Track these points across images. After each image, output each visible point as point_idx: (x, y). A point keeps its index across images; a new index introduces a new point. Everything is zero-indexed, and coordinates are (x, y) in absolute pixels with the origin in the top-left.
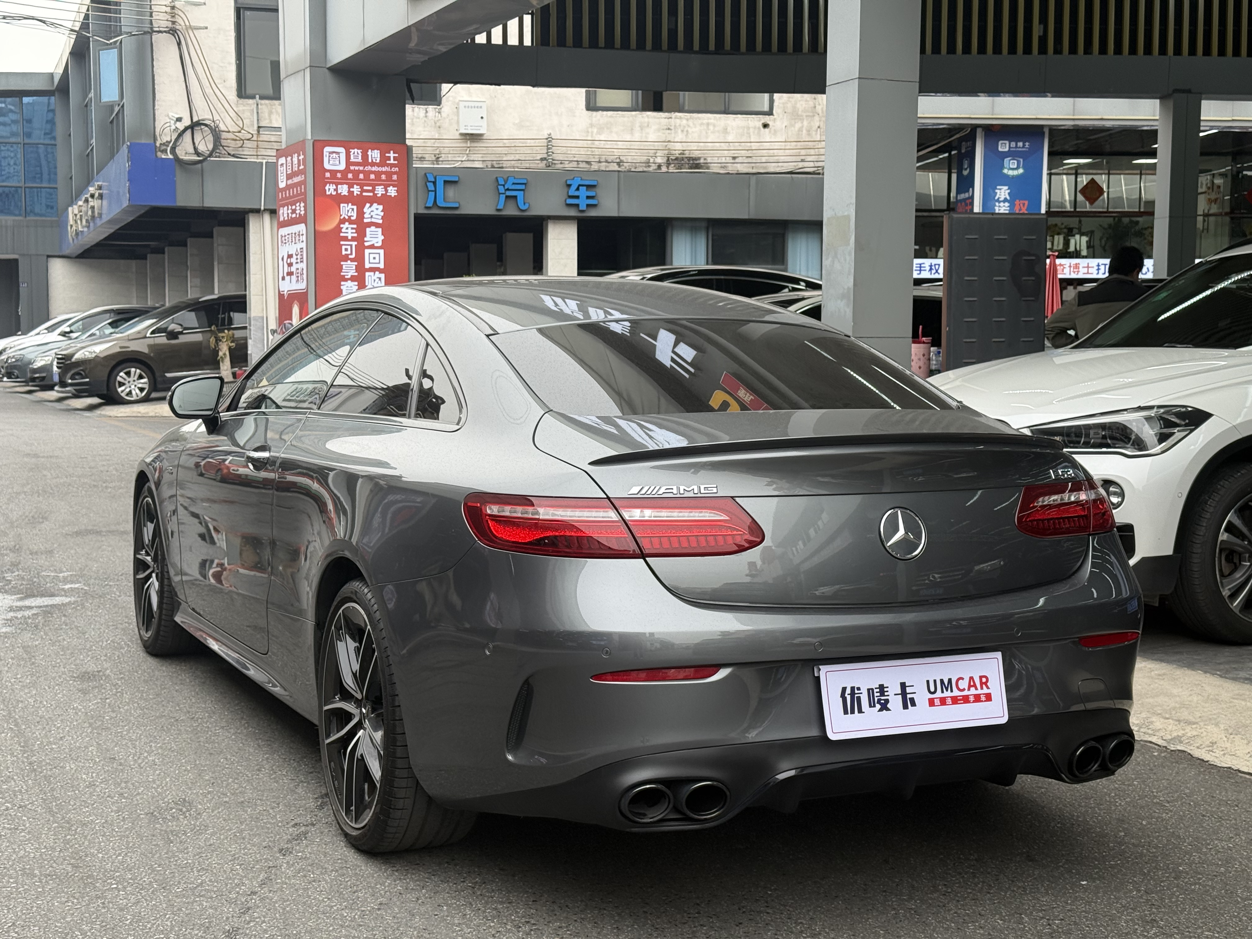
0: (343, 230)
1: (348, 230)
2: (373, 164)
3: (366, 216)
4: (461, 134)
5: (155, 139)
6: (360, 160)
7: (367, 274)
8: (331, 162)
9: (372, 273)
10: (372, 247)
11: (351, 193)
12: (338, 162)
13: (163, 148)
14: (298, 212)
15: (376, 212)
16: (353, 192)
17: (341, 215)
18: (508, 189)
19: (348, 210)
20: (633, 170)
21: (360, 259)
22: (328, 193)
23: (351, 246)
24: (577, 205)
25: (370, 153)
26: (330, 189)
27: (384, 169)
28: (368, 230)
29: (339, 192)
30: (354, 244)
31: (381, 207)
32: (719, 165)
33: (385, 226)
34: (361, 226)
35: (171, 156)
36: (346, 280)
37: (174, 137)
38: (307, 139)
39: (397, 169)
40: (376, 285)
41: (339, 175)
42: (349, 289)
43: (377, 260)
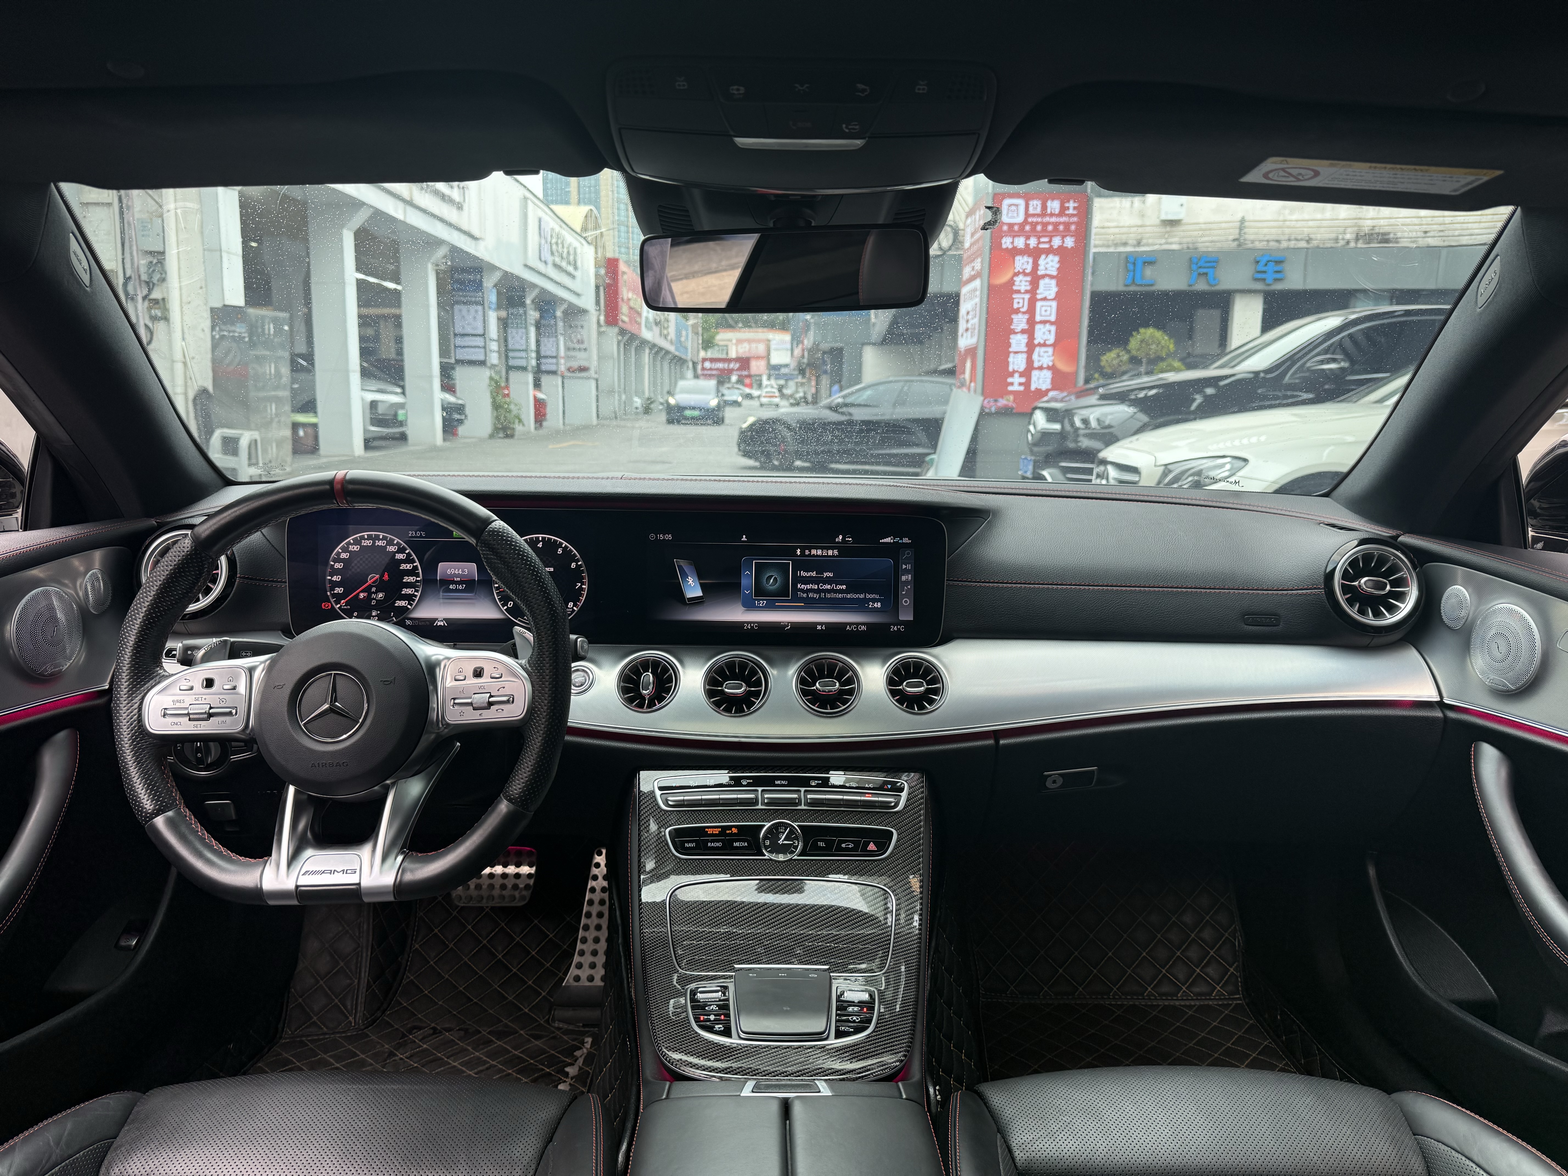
0: (1017, 283)
1: (1022, 283)
2: (1052, 215)
3: (1040, 268)
4: (1162, 221)
6: (1038, 211)
7: (1038, 327)
8: (1010, 215)
9: (1042, 326)
11: (1027, 245)
12: (1015, 215)
14: (976, 268)
15: (1051, 264)
16: (1029, 244)
17: (1016, 268)
18: (1200, 267)
19: (1023, 263)
20: (1321, 246)
21: (1031, 311)
22: (1004, 246)
23: (1023, 299)
24: (1264, 280)
25: (1049, 203)
26: (1007, 242)
27: (1063, 219)
28: (1042, 282)
29: (1015, 244)
30: (1027, 296)
31: (1057, 259)
32: (1409, 240)
33: (1060, 279)
34: (1035, 279)
36: (1016, 333)
38: (988, 193)
39: (1075, 219)
40: (1045, 337)
41: (1016, 228)
42: (1018, 342)
43: (1048, 313)
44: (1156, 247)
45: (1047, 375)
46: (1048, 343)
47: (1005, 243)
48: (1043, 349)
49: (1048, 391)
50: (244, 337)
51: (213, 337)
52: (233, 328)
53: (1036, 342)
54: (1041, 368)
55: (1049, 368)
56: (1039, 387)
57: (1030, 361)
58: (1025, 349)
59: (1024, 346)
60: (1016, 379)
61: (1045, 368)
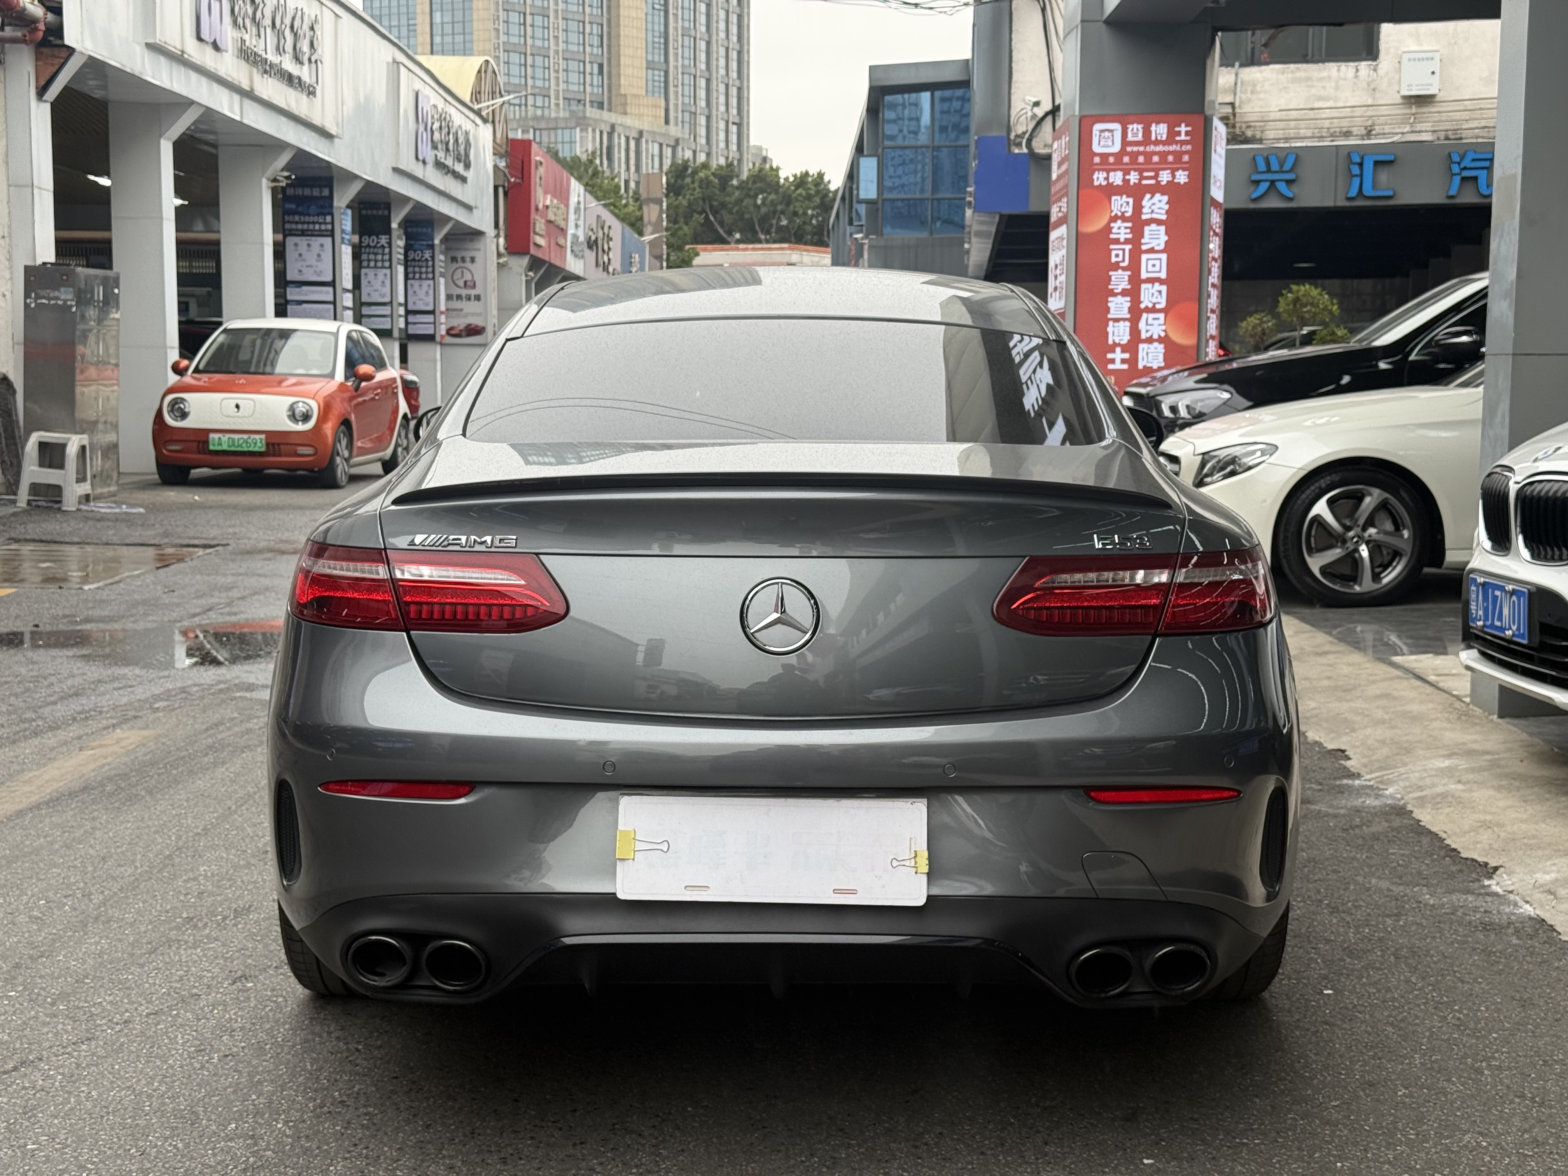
0: (1114, 231)
1: (1120, 230)
2: (1157, 142)
3: (1144, 211)
4: (1404, 97)
5: (1009, 130)
7: (1143, 286)
8: (1102, 143)
9: (1149, 286)
10: (1152, 251)
11: (1126, 181)
12: (1110, 143)
13: (1018, 140)
14: (1063, 209)
15: (1158, 205)
16: (1129, 180)
17: (1112, 211)
18: (1465, 168)
19: (1121, 204)
21: (1134, 267)
22: (1096, 183)
23: (1124, 250)
25: (1153, 128)
26: (1099, 178)
27: (1173, 148)
28: (1147, 229)
29: (1111, 180)
30: (1128, 247)
31: (1165, 198)
33: (1171, 224)
34: (1138, 224)
35: (1025, 150)
36: (1115, 295)
37: (1030, 127)
38: (1074, 116)
39: (1189, 147)
40: (1154, 300)
41: (1111, 160)
42: (1119, 306)
43: (1157, 268)
44: (1396, 138)
45: (1158, 349)
46: (1158, 306)
48: (1152, 316)
49: (1160, 369)
50: (71, 306)
51: (27, 306)
52: (57, 294)
53: (1142, 306)
55: (1160, 340)
56: (1149, 365)
57: (1135, 332)
58: (1128, 316)
59: (1126, 310)
60: (1118, 355)
61: (1156, 340)
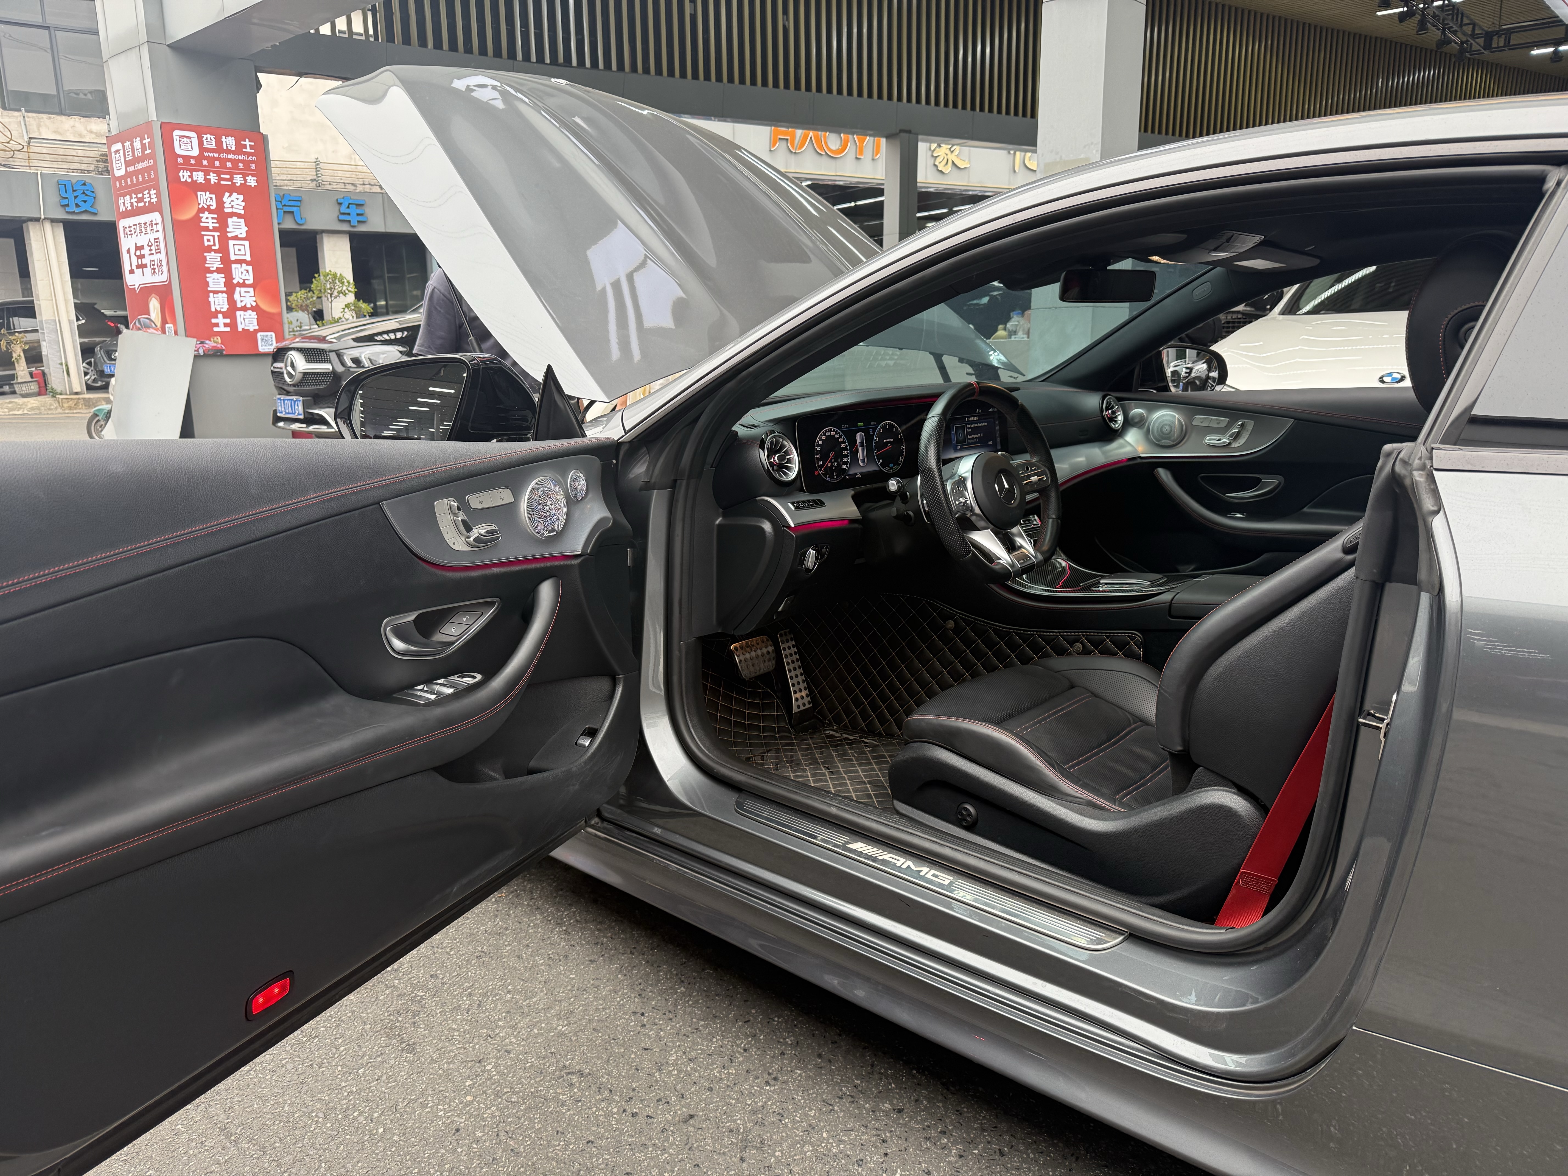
0: (203, 220)
1: (209, 220)
2: (228, 152)
3: (226, 205)
6: (214, 146)
7: (234, 266)
8: (183, 147)
9: (238, 266)
10: (236, 238)
11: (207, 181)
12: (190, 149)
14: (147, 200)
15: (236, 202)
16: (210, 180)
17: (199, 204)
19: (205, 199)
21: (224, 250)
22: (182, 180)
23: (213, 236)
24: (349, 221)
25: (224, 139)
26: (184, 176)
27: (240, 157)
28: (230, 220)
29: (194, 179)
30: (216, 234)
31: (241, 197)
33: (247, 217)
34: (222, 216)
36: (212, 272)
38: (153, 121)
39: (254, 158)
40: (244, 277)
41: (193, 161)
42: (216, 281)
43: (242, 252)
45: (252, 316)
46: (247, 282)
47: (183, 176)
48: (243, 290)
49: (254, 332)
53: (235, 282)
54: (244, 309)
55: (252, 309)
56: (246, 328)
57: (231, 301)
58: (225, 289)
59: (223, 285)
60: (221, 320)
61: (249, 309)
